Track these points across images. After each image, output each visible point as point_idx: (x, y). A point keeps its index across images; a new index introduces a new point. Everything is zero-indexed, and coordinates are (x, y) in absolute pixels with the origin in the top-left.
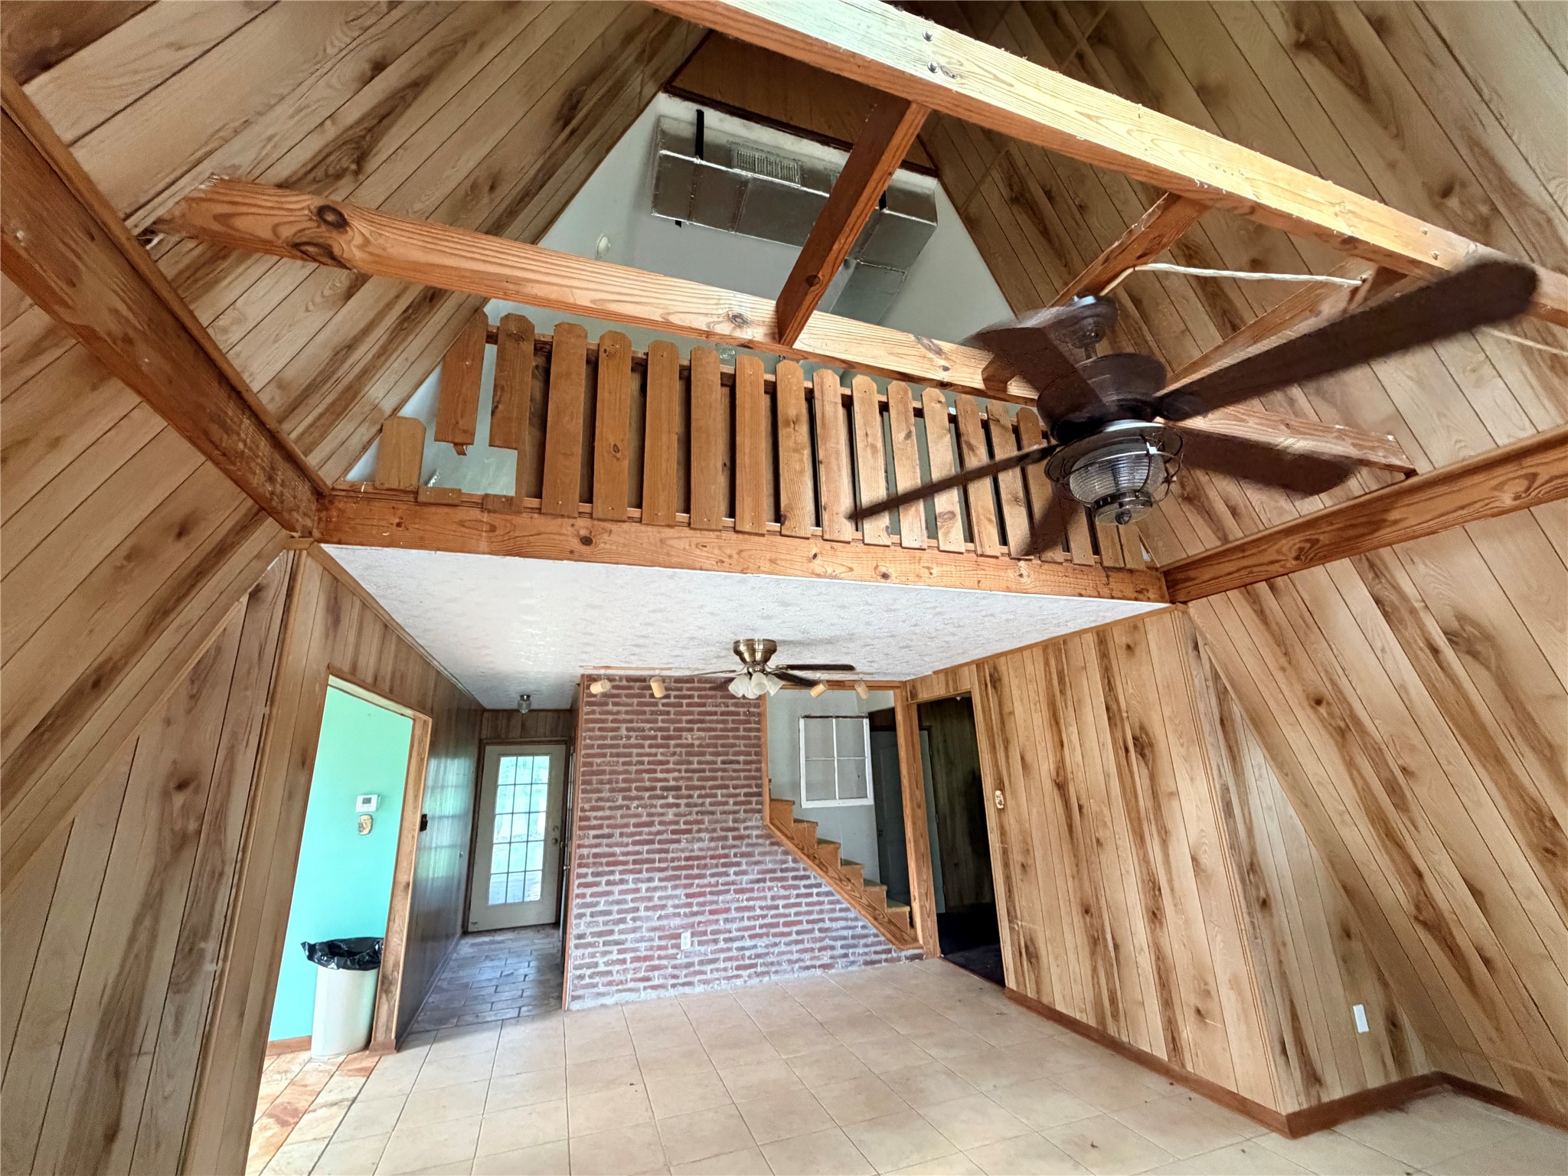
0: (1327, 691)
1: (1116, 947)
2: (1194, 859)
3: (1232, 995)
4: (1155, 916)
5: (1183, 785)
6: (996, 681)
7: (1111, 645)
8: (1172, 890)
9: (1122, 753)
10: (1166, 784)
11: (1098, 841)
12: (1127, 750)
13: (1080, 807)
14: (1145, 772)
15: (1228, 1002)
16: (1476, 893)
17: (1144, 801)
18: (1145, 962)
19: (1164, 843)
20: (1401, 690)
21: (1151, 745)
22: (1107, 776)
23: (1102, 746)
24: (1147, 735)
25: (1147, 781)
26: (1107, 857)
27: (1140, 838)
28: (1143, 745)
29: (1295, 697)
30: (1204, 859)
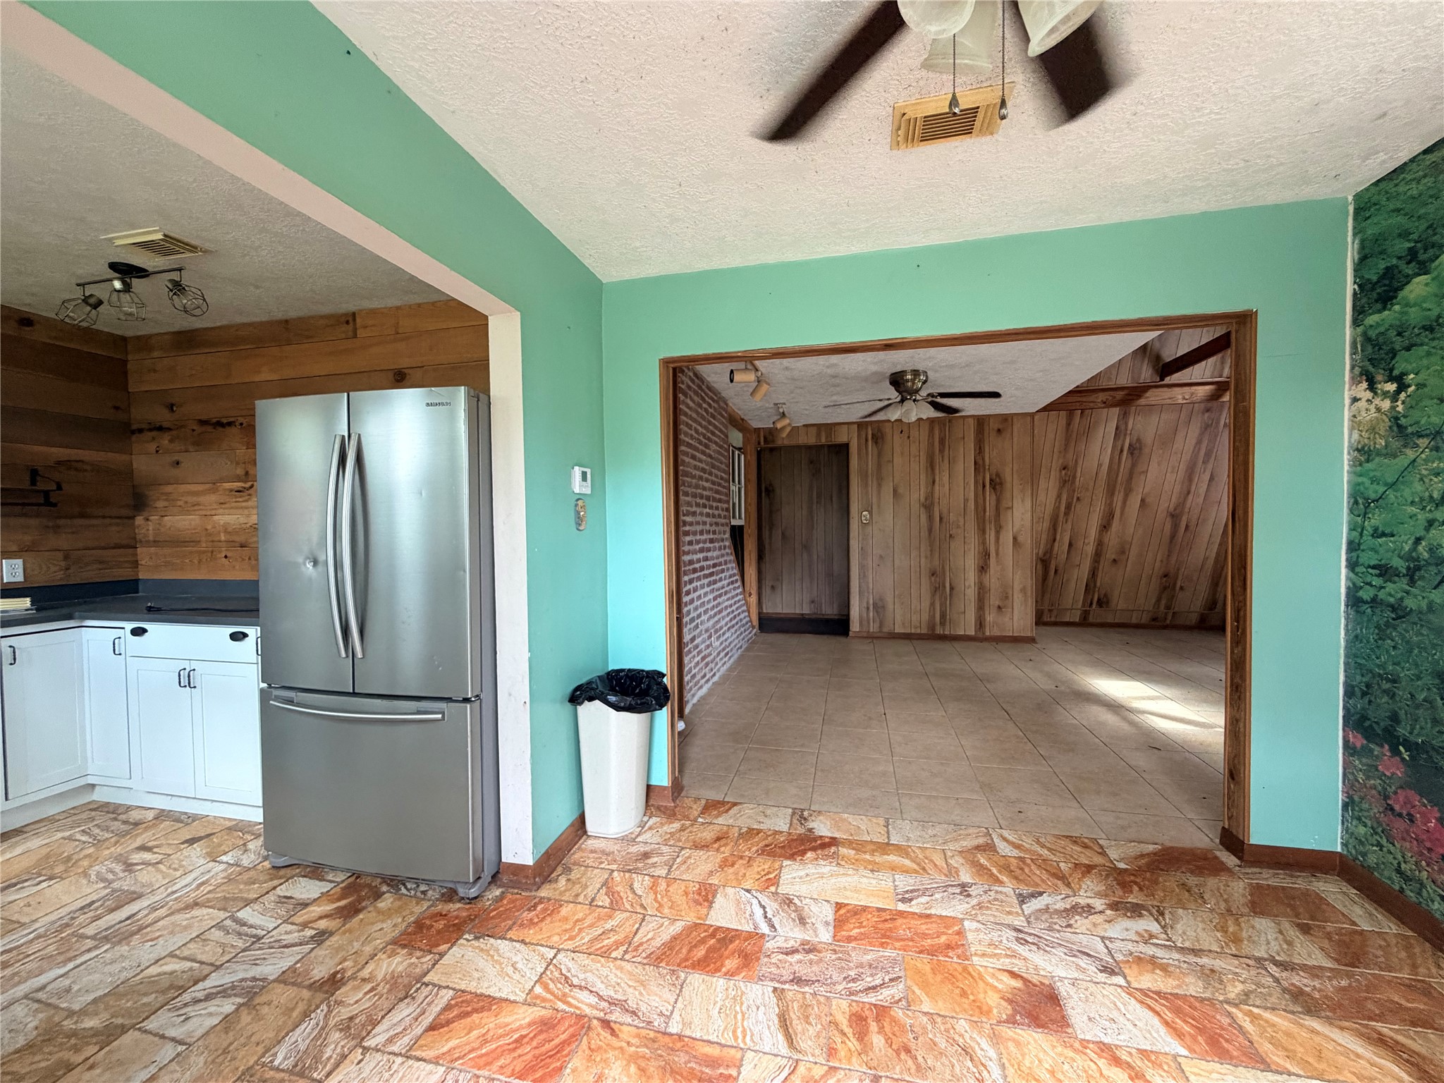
0: (1071, 464)
1: (952, 588)
2: (1015, 539)
3: (1020, 596)
4: (983, 569)
5: (1017, 504)
6: (878, 438)
7: (986, 428)
8: (997, 554)
9: (980, 488)
10: (1005, 504)
11: (951, 536)
12: (984, 486)
13: (941, 519)
14: (994, 497)
15: (1018, 598)
16: (1070, 545)
17: (990, 512)
18: (971, 593)
19: (998, 532)
20: (1100, 465)
21: (1001, 484)
22: (966, 501)
23: (966, 484)
24: (1000, 478)
25: (994, 503)
26: (956, 545)
27: (982, 531)
28: (997, 484)
29: (1056, 465)
30: (1020, 539)
